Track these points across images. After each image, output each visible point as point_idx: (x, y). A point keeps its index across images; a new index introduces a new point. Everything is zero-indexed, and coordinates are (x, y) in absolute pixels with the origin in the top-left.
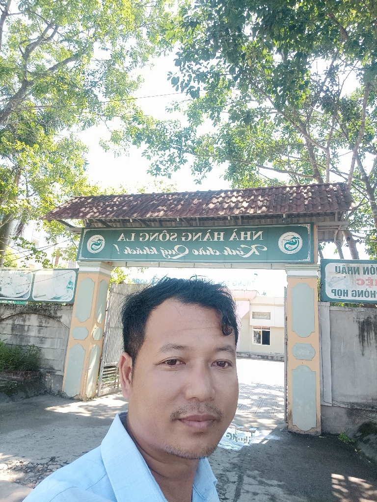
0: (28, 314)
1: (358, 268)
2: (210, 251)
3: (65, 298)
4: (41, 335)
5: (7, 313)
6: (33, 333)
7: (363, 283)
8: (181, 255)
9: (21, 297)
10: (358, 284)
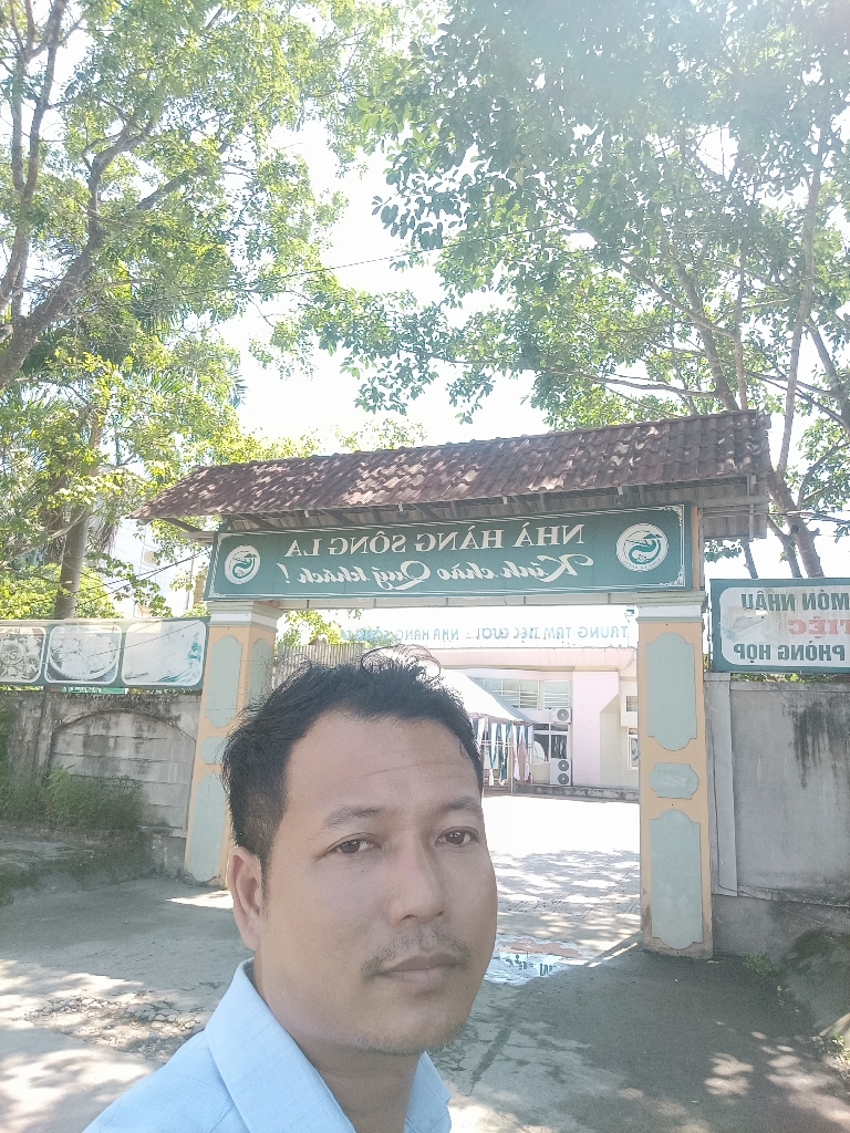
0: (114, 712)
1: (792, 597)
2: (475, 571)
3: (187, 678)
4: (141, 756)
5: (73, 713)
6: (126, 752)
7: (803, 629)
8: (416, 581)
9: (101, 678)
10: (792, 632)
